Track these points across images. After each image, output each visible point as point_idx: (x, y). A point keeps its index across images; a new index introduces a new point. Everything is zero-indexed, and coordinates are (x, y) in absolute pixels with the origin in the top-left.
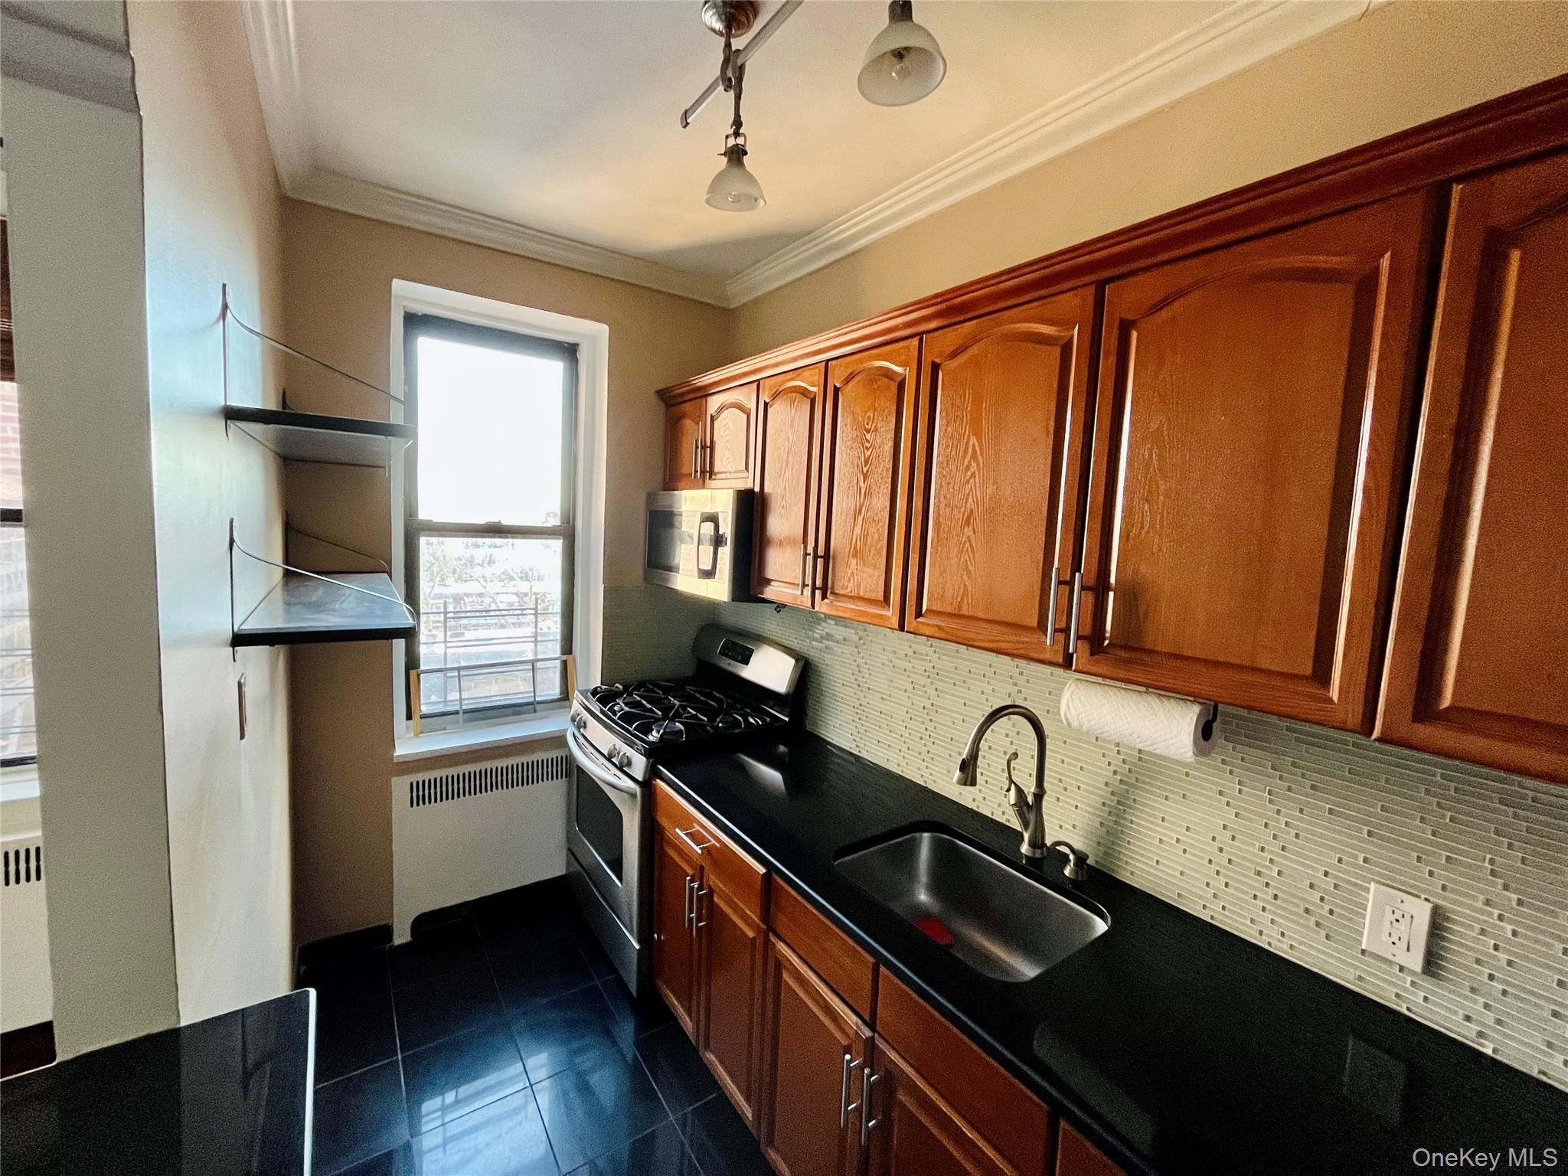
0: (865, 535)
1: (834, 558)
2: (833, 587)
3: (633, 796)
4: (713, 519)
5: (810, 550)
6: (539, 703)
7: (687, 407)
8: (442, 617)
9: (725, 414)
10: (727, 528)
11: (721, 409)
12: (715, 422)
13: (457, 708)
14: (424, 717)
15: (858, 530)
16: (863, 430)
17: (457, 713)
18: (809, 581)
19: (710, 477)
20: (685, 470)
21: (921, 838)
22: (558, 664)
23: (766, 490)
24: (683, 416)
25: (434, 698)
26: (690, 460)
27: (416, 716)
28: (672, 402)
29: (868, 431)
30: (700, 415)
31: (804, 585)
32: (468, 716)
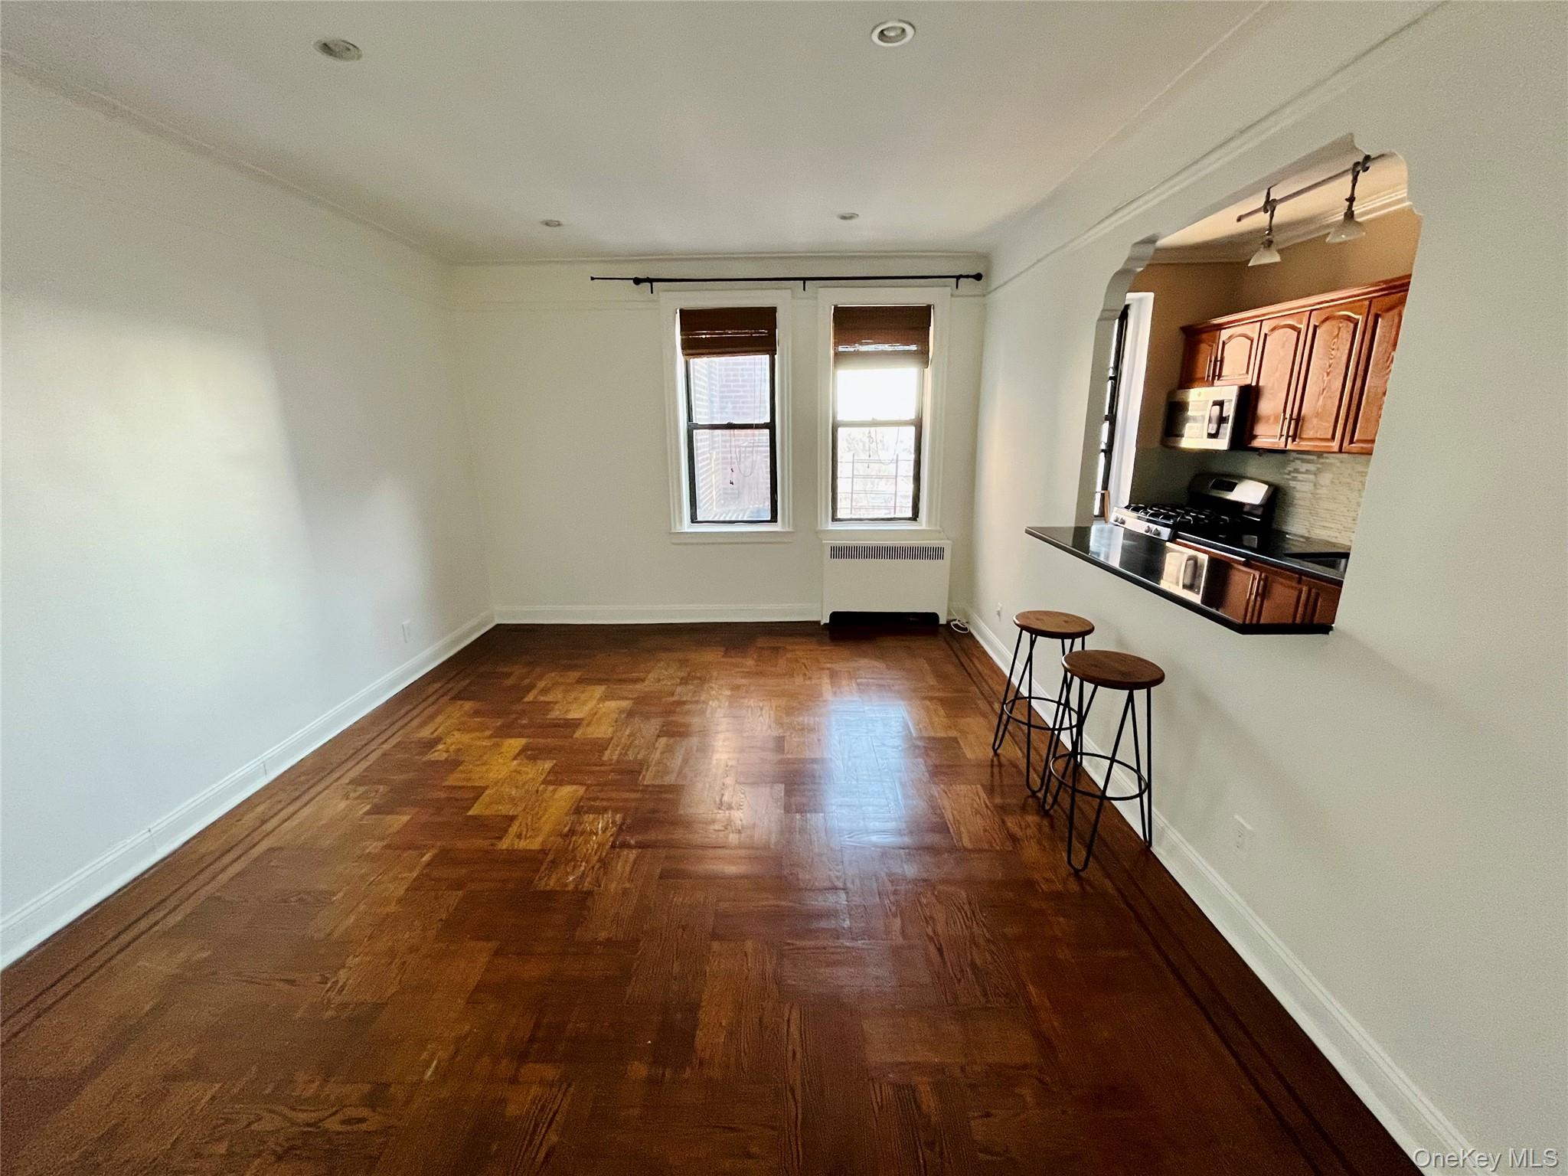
0: (1324, 405)
1: (1303, 420)
2: (1300, 435)
4: (1221, 404)
5: (1288, 416)
7: (1204, 336)
9: (1234, 341)
10: (1230, 410)
11: (1230, 338)
12: (1226, 346)
15: (1320, 403)
16: (1329, 349)
18: (1285, 432)
19: (1218, 379)
20: (1199, 375)
21: (1340, 562)
23: (1261, 384)
24: (1200, 342)
26: (1205, 367)
28: (1192, 334)
29: (1333, 349)
30: (1214, 340)
31: (1281, 436)
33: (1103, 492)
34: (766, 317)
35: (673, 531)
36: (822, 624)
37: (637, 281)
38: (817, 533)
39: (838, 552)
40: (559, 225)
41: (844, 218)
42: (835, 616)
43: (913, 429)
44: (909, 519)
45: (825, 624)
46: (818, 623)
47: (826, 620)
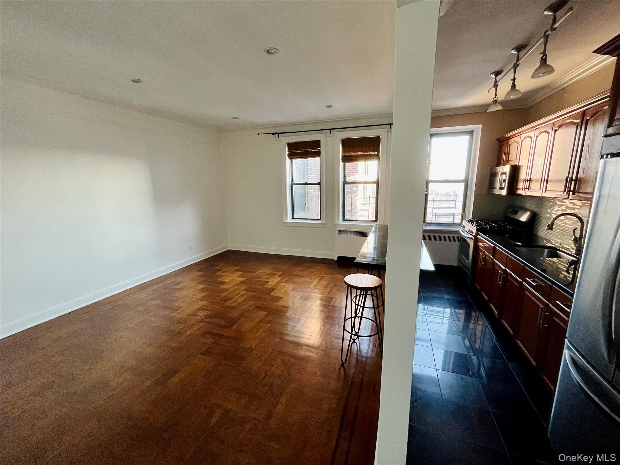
1: (532, 181)
3: (472, 239)
4: (505, 174)
6: (454, 224)
7: (504, 143)
8: (433, 201)
9: (513, 144)
10: (507, 177)
12: (511, 147)
13: (434, 222)
14: (427, 223)
17: (434, 223)
19: (507, 162)
20: (502, 161)
22: (461, 215)
23: (520, 164)
24: (503, 145)
25: (430, 220)
26: (504, 158)
27: (425, 223)
28: (501, 142)
30: (507, 145)
32: (437, 224)
33: (463, 213)
34: (317, 144)
35: (284, 221)
36: (335, 260)
37: (273, 134)
38: (334, 224)
39: (341, 233)
40: (238, 118)
41: (328, 107)
42: (339, 257)
43: (375, 185)
44: (374, 221)
45: (336, 260)
46: (333, 259)
47: (336, 259)
